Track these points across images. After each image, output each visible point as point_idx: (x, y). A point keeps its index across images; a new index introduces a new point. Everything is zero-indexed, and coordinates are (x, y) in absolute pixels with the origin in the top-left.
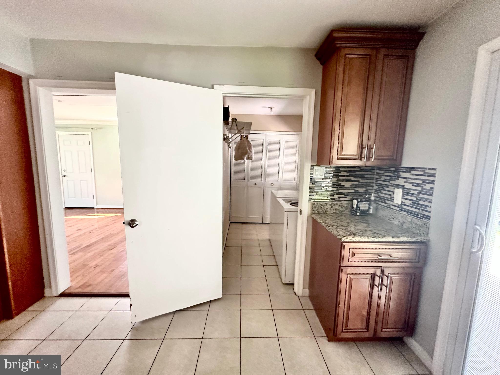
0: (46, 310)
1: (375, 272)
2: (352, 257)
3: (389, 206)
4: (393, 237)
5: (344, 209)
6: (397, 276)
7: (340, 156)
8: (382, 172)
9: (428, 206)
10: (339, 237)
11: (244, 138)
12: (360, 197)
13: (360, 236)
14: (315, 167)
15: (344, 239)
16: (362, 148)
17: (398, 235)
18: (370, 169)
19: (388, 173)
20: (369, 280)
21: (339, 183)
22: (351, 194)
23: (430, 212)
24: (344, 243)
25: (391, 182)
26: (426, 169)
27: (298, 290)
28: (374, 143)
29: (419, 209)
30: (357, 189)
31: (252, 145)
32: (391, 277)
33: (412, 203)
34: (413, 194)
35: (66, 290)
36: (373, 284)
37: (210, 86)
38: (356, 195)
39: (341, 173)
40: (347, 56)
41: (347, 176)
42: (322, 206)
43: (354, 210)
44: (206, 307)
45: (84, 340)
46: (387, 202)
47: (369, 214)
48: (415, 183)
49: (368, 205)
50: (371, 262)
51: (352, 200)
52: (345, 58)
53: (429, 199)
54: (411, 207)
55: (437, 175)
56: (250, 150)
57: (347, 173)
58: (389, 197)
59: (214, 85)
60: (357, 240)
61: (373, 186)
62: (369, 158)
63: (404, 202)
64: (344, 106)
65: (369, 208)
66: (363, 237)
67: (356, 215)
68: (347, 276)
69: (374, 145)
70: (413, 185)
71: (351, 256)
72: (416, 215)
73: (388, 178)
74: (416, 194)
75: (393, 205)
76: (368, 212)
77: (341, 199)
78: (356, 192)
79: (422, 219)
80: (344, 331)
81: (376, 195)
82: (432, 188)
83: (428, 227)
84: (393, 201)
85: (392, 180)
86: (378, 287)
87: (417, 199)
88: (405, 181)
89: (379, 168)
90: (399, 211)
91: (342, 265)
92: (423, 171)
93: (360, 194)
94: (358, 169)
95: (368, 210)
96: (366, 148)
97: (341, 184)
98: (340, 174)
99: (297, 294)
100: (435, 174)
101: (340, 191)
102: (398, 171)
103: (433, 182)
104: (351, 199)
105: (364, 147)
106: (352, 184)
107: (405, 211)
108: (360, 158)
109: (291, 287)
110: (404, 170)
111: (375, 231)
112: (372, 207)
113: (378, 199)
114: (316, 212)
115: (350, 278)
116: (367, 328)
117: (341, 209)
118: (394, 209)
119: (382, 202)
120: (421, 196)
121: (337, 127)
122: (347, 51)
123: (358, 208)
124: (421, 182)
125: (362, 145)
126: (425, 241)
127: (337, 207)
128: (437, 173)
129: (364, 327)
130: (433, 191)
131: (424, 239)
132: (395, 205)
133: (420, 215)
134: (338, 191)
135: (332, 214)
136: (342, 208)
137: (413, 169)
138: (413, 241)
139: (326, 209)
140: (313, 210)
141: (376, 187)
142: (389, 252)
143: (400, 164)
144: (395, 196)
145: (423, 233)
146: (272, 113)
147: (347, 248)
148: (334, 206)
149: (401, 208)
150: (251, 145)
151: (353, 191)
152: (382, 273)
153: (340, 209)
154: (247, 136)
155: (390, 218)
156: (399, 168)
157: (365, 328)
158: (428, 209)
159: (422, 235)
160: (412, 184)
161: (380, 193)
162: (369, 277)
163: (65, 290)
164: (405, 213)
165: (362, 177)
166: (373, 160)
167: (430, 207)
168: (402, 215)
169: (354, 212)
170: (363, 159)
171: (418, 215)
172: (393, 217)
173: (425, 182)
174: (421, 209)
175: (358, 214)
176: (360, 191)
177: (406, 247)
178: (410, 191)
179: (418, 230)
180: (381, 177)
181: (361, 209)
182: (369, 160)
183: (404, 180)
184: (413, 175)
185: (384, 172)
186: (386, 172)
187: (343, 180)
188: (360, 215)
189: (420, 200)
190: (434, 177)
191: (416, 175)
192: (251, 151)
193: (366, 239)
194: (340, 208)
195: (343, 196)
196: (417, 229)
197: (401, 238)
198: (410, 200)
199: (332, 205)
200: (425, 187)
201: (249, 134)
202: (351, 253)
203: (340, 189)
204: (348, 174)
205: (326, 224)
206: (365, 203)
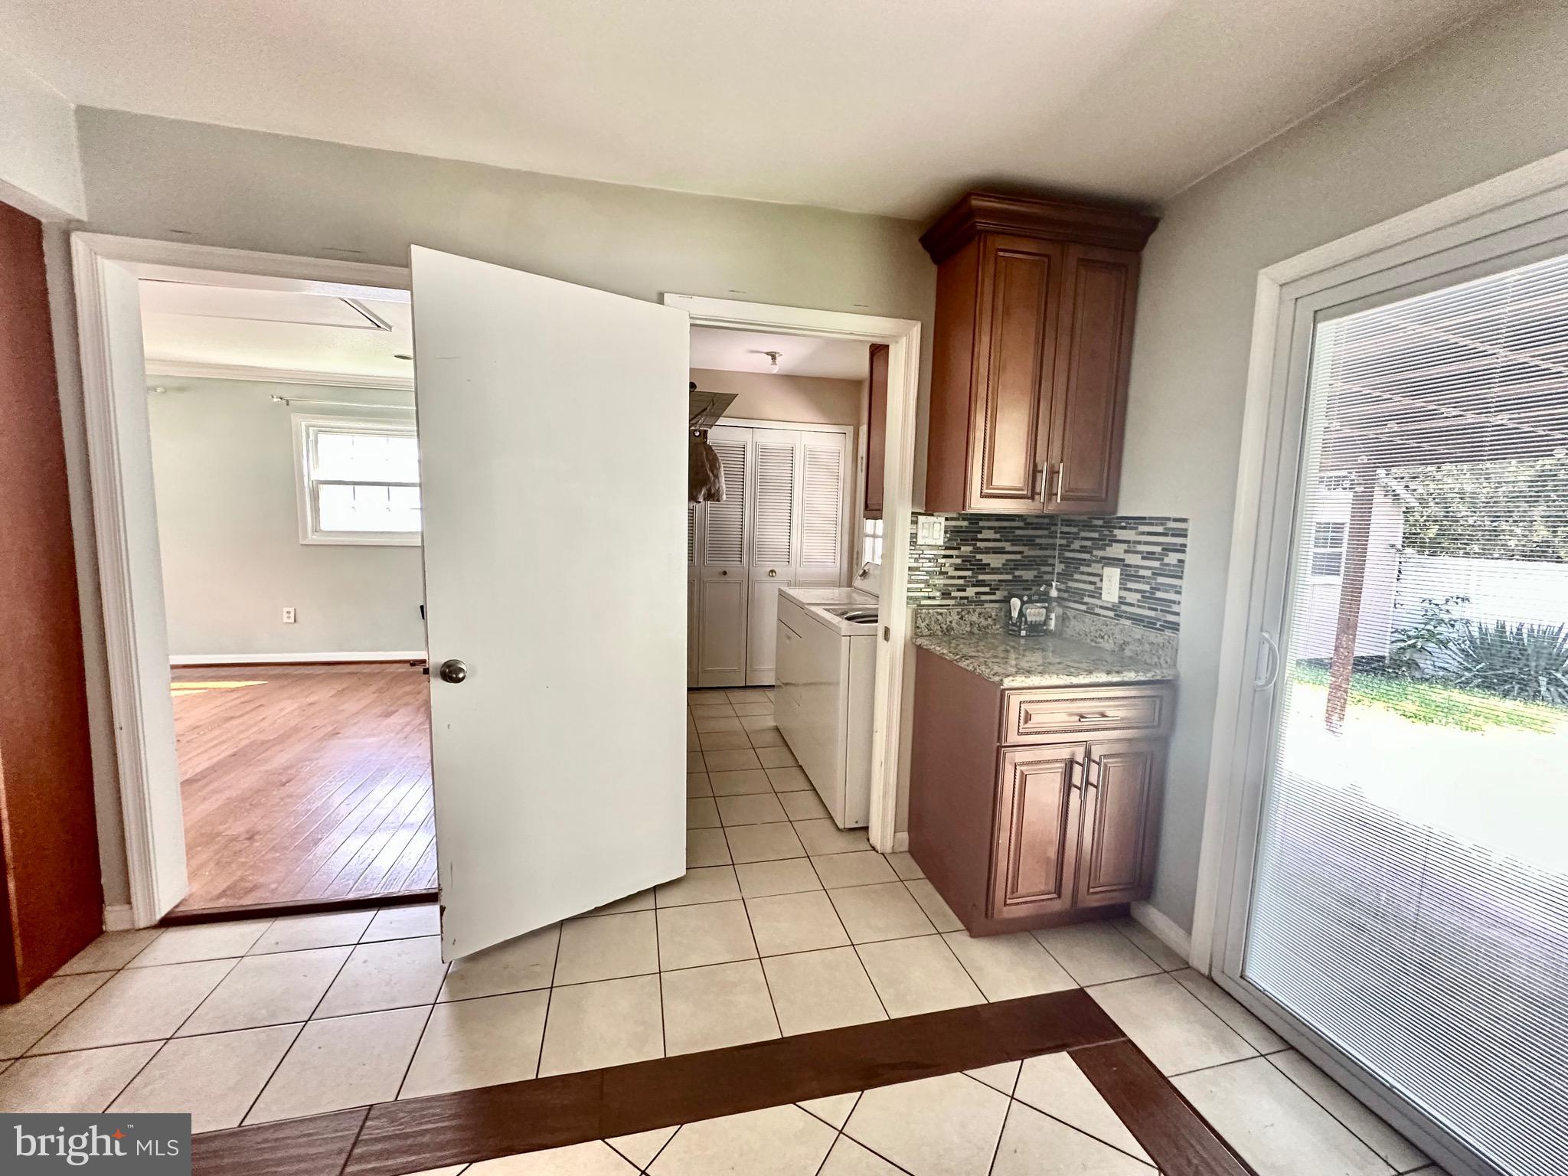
0: (130, 965)
1: (1073, 755)
2: (1026, 722)
3: (1092, 609)
4: (1109, 673)
5: (990, 621)
6: (1116, 762)
7: (987, 488)
8: (1075, 530)
9: (1174, 602)
10: (997, 679)
11: (696, 439)
12: (1027, 592)
13: (1040, 673)
14: (921, 519)
15: (1008, 683)
16: (1034, 472)
17: (1116, 669)
18: (1047, 524)
19: (1089, 531)
20: (1061, 774)
21: (978, 557)
22: (1006, 585)
23: (1178, 614)
24: (1007, 692)
25: (1095, 552)
26: (1168, 519)
27: (883, 837)
28: (1059, 460)
29: (1156, 610)
30: (1017, 573)
31: (720, 458)
32: (1105, 765)
33: (1143, 597)
34: (1143, 577)
35: (177, 906)
36: (1068, 786)
37: (655, 297)
38: (1017, 588)
39: (981, 532)
40: (1001, 254)
41: (995, 540)
42: (939, 617)
43: (1013, 624)
44: (649, 903)
45: (306, 1022)
46: (1086, 599)
47: (1047, 632)
48: (1148, 553)
49: (1044, 610)
50: (1065, 732)
51: (1006, 601)
52: (997, 257)
53: (1176, 586)
54: (1139, 607)
55: (1189, 533)
56: (715, 472)
57: (996, 533)
58: (1091, 587)
59: (666, 295)
60: (1037, 684)
61: (1053, 565)
62: (1051, 495)
63: (1125, 598)
64: (996, 371)
65: (1048, 618)
66: (1047, 676)
67: (1019, 636)
68: (1016, 769)
69: (1062, 465)
70: (1143, 558)
71: (1022, 721)
72: (1150, 624)
73: (1088, 543)
74: (1149, 578)
75: (1102, 607)
76: (1045, 628)
77: (983, 598)
78: (1017, 580)
79: (1163, 631)
80: (1009, 902)
81: (1063, 587)
82: (1181, 561)
83: (1175, 646)
84: (1100, 598)
85: (1095, 549)
86: (1080, 789)
87: (1151, 588)
88: (1126, 548)
89: (1068, 523)
90: (1115, 619)
91: (1003, 745)
92: (1162, 524)
93: (1026, 585)
94: (1021, 524)
95: (1045, 623)
96: (1044, 473)
97: (981, 560)
98: (980, 536)
99: (878, 848)
100: (1186, 530)
101: (981, 577)
102: (1109, 527)
103: (1182, 549)
104: (1005, 597)
105: (1039, 468)
106: (1007, 560)
107: (1128, 618)
108: (1030, 494)
109: (862, 834)
110: (1123, 524)
111: (1069, 663)
112: (1053, 616)
113: (1066, 595)
114: (926, 632)
115: (1022, 772)
116: (1058, 891)
117: (984, 623)
118: (1104, 616)
119: (1075, 602)
120: (1161, 580)
121: (980, 421)
122: (1001, 242)
123: (1023, 619)
124: (1158, 549)
125: (1035, 465)
126: (1169, 678)
127: (975, 618)
128: (1190, 527)
129: (1051, 887)
130: (1183, 567)
131: (1168, 674)
132: (1105, 605)
133: (1159, 623)
134: (977, 577)
135: (964, 636)
136: (986, 619)
137: (1141, 520)
138: (1147, 679)
139: (948, 623)
140: (918, 627)
141: (1059, 568)
142: (1098, 706)
143: (1115, 511)
144: (1105, 585)
145: (1167, 662)
146: (775, 370)
147: (1014, 700)
148: (967, 616)
149: (1117, 611)
150: (718, 459)
151: (1009, 577)
152: (1088, 754)
153: (980, 623)
154: (706, 432)
155: (1096, 637)
156: (1114, 518)
157: (1053, 891)
158: (1175, 608)
159: (1164, 665)
160: (1140, 556)
161: (1072, 580)
162: (1059, 768)
163: (174, 905)
164: (1128, 622)
165: (1030, 542)
166: (1059, 501)
167: (1179, 603)
168: (1121, 627)
169: (1016, 629)
170: (1037, 497)
171: (1155, 624)
172: (1102, 634)
173: (1167, 549)
174: (1162, 611)
175: (1023, 633)
176: (1025, 578)
177: (1133, 693)
178: (1137, 572)
179: (1155, 657)
180: (1072, 542)
181: (1029, 619)
182: (1050, 500)
183: (1125, 546)
184: (1143, 533)
185: (1079, 530)
186: (1084, 531)
187: (987, 551)
188: (1027, 636)
189: (1159, 590)
190: (1185, 536)
191: (1150, 534)
192: (717, 476)
193: (1054, 680)
194: (981, 620)
195: (987, 589)
196: (1154, 654)
197: (1125, 674)
198: (1137, 591)
199: (963, 613)
200: (1166, 560)
201: (711, 426)
202: (1022, 715)
203: (982, 574)
204: (998, 536)
205: (957, 654)
206: (1039, 605)
